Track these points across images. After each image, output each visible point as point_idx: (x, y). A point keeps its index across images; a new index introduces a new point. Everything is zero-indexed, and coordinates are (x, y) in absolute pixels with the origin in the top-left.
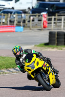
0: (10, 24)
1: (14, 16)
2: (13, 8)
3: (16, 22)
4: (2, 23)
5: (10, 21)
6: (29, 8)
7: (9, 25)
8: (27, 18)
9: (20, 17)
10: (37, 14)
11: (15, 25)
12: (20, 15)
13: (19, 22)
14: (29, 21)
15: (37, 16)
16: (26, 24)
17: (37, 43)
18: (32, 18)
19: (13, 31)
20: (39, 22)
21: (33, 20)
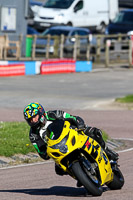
0: (64, 57)
1: (73, 40)
2: (70, 24)
3: (76, 53)
4: (47, 55)
5: (65, 51)
6: (103, 23)
7: (62, 58)
8: (99, 42)
9: (85, 41)
10: (120, 35)
11: (75, 59)
12: (85, 37)
13: (83, 52)
14: (103, 50)
15: (120, 39)
16: (98, 56)
17: (122, 94)
18: (109, 42)
19: (72, 72)
20: (125, 51)
21: (112, 48)
